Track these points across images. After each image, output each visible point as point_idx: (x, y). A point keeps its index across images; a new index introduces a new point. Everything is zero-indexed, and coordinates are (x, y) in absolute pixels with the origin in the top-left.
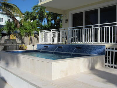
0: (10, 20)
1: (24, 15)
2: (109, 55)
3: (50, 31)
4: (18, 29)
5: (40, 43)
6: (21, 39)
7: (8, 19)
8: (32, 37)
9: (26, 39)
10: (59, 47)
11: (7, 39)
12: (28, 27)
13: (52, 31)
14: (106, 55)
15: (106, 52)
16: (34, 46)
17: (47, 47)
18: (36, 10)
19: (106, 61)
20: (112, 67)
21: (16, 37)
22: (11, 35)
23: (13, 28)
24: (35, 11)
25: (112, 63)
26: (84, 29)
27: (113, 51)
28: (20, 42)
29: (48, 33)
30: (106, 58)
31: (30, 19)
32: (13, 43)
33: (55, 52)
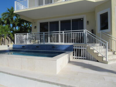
2: (76, 51)
3: (26, 34)
5: (15, 44)
8: (4, 39)
13: (28, 34)
14: (74, 51)
15: (74, 49)
16: (8, 46)
17: (24, 47)
19: (74, 55)
20: (78, 58)
25: (78, 56)
26: (49, 34)
27: (78, 48)
30: (74, 53)
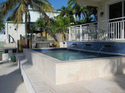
0: (42, 16)
1: (60, 10)
3: (80, 26)
4: (49, 25)
5: (70, 41)
6: (54, 36)
7: (40, 16)
8: (66, 34)
9: (60, 36)
10: (86, 45)
11: (39, 36)
12: (60, 24)
13: (81, 26)
16: (64, 43)
17: (76, 44)
18: (72, 4)
21: (49, 34)
22: (43, 33)
23: (44, 25)
24: (70, 5)
28: (53, 39)
29: (79, 29)
31: (66, 15)
32: (43, 41)
33: (81, 51)
